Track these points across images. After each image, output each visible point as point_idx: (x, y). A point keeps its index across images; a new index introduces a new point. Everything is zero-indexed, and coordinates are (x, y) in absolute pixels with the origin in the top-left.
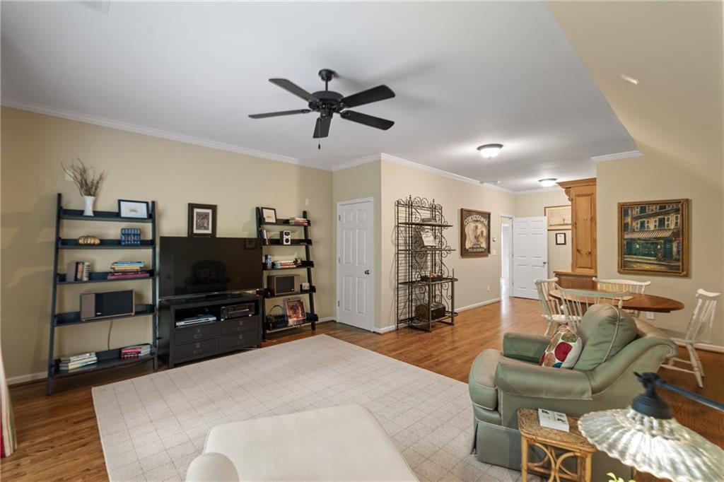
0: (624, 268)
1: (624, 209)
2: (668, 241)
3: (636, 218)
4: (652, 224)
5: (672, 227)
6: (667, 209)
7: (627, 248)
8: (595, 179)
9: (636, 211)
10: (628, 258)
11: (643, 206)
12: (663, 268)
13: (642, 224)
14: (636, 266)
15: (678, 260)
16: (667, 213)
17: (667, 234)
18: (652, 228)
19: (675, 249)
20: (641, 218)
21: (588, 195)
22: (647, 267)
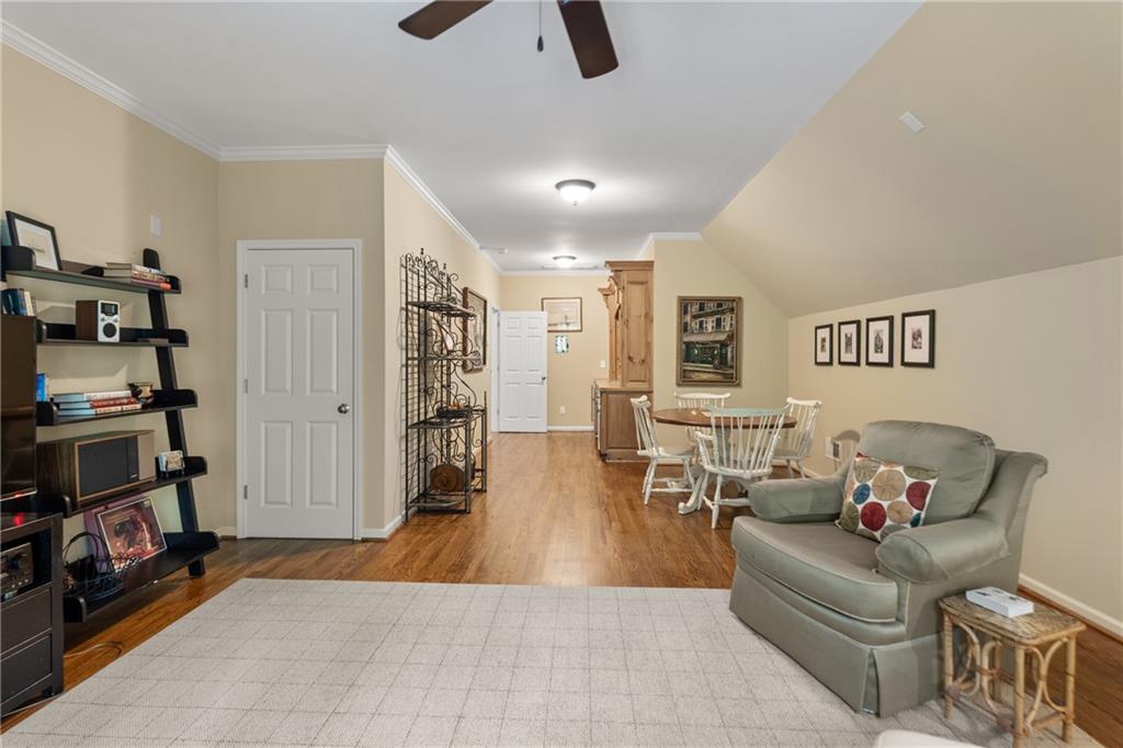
0: (685, 379)
1: (684, 304)
2: (723, 344)
3: (695, 317)
4: (710, 324)
5: (728, 329)
6: (724, 307)
7: (688, 353)
8: (652, 262)
9: (695, 309)
10: (689, 366)
11: (702, 302)
12: (719, 377)
13: (701, 323)
14: (695, 376)
15: (732, 367)
16: (723, 312)
17: (722, 337)
18: (710, 329)
19: (729, 355)
20: (700, 316)
21: (642, 283)
22: (705, 377)
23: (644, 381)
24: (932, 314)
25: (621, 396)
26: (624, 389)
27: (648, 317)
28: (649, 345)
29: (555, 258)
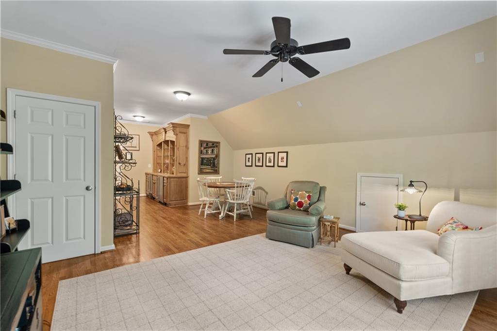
0: (201, 172)
1: (201, 143)
2: (214, 159)
3: (205, 148)
4: (210, 152)
5: (215, 153)
6: (215, 145)
7: (202, 162)
8: (189, 125)
9: (205, 145)
10: (203, 167)
11: (207, 143)
12: (212, 171)
13: (207, 150)
14: (205, 171)
15: (217, 167)
16: (214, 147)
17: (214, 156)
18: (210, 153)
19: (216, 163)
20: (206, 148)
21: (185, 133)
22: (208, 171)
23: (185, 173)
24: (287, 152)
25: (175, 179)
26: (177, 176)
27: (187, 147)
28: (187, 158)
29: (134, 116)
